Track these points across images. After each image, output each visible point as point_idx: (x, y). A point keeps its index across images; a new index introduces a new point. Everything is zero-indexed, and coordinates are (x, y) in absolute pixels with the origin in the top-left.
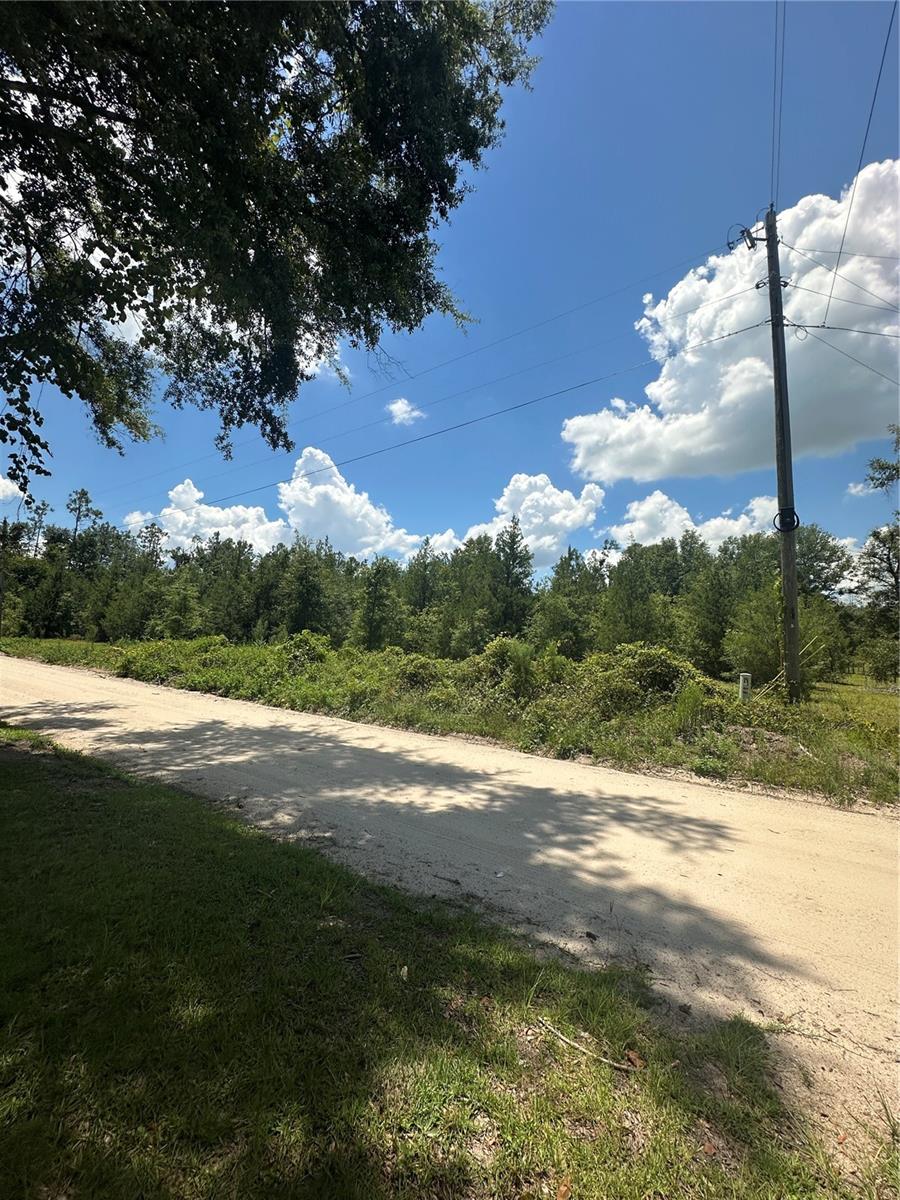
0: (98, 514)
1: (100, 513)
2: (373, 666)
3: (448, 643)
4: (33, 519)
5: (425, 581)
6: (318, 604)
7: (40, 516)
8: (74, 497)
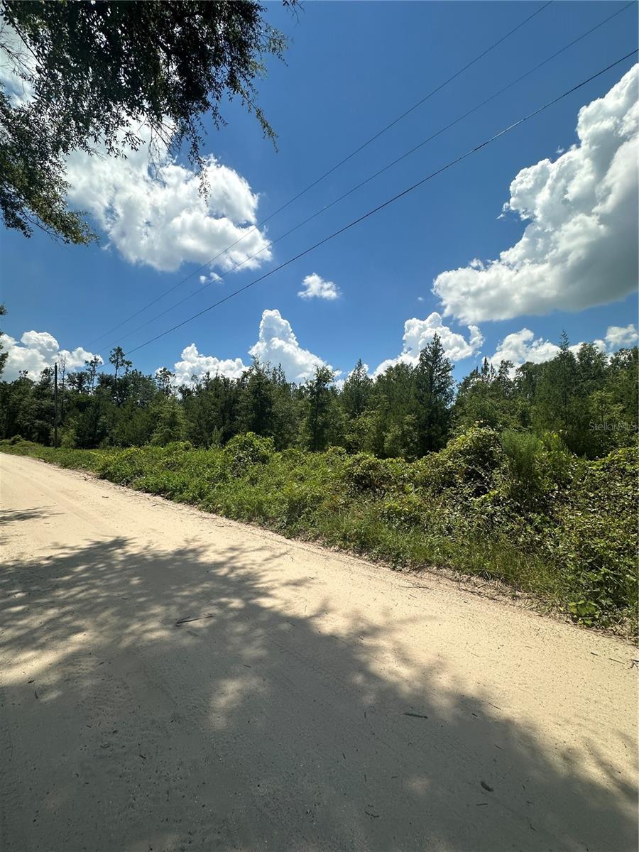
0: (129, 363)
1: (131, 363)
2: (316, 466)
3: (381, 446)
4: (89, 370)
5: (358, 395)
6: (270, 414)
7: (94, 367)
8: (114, 352)
